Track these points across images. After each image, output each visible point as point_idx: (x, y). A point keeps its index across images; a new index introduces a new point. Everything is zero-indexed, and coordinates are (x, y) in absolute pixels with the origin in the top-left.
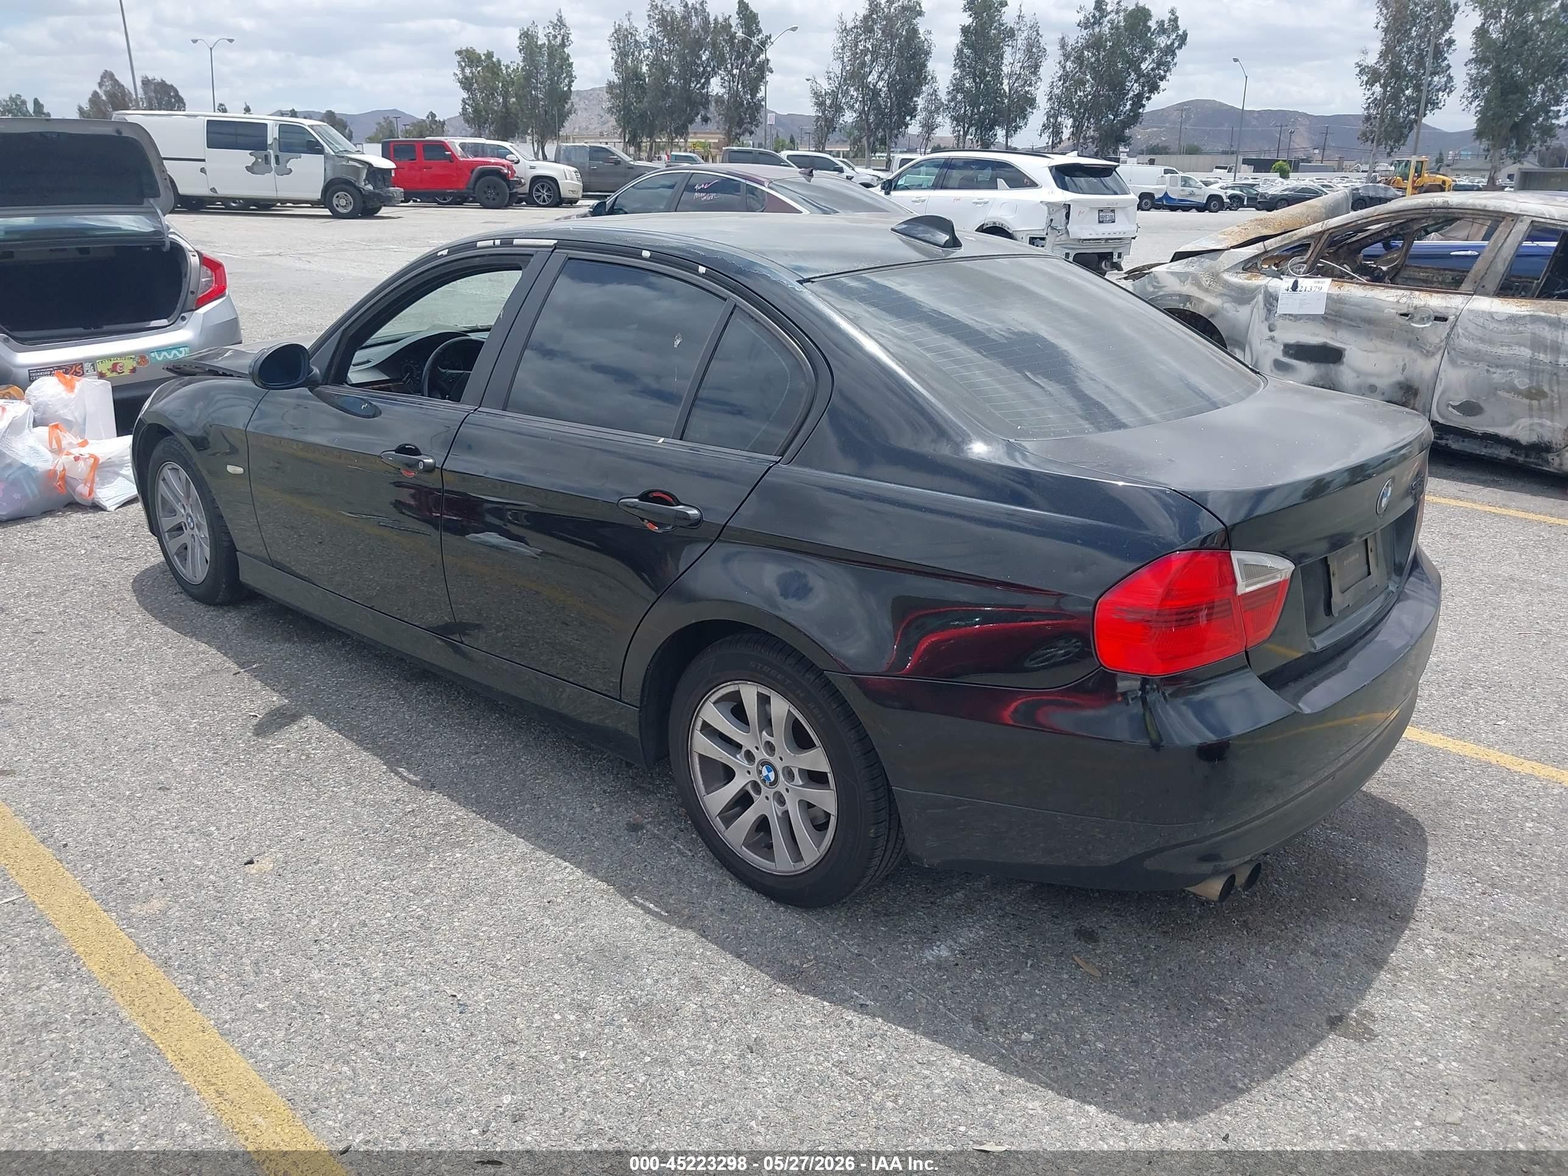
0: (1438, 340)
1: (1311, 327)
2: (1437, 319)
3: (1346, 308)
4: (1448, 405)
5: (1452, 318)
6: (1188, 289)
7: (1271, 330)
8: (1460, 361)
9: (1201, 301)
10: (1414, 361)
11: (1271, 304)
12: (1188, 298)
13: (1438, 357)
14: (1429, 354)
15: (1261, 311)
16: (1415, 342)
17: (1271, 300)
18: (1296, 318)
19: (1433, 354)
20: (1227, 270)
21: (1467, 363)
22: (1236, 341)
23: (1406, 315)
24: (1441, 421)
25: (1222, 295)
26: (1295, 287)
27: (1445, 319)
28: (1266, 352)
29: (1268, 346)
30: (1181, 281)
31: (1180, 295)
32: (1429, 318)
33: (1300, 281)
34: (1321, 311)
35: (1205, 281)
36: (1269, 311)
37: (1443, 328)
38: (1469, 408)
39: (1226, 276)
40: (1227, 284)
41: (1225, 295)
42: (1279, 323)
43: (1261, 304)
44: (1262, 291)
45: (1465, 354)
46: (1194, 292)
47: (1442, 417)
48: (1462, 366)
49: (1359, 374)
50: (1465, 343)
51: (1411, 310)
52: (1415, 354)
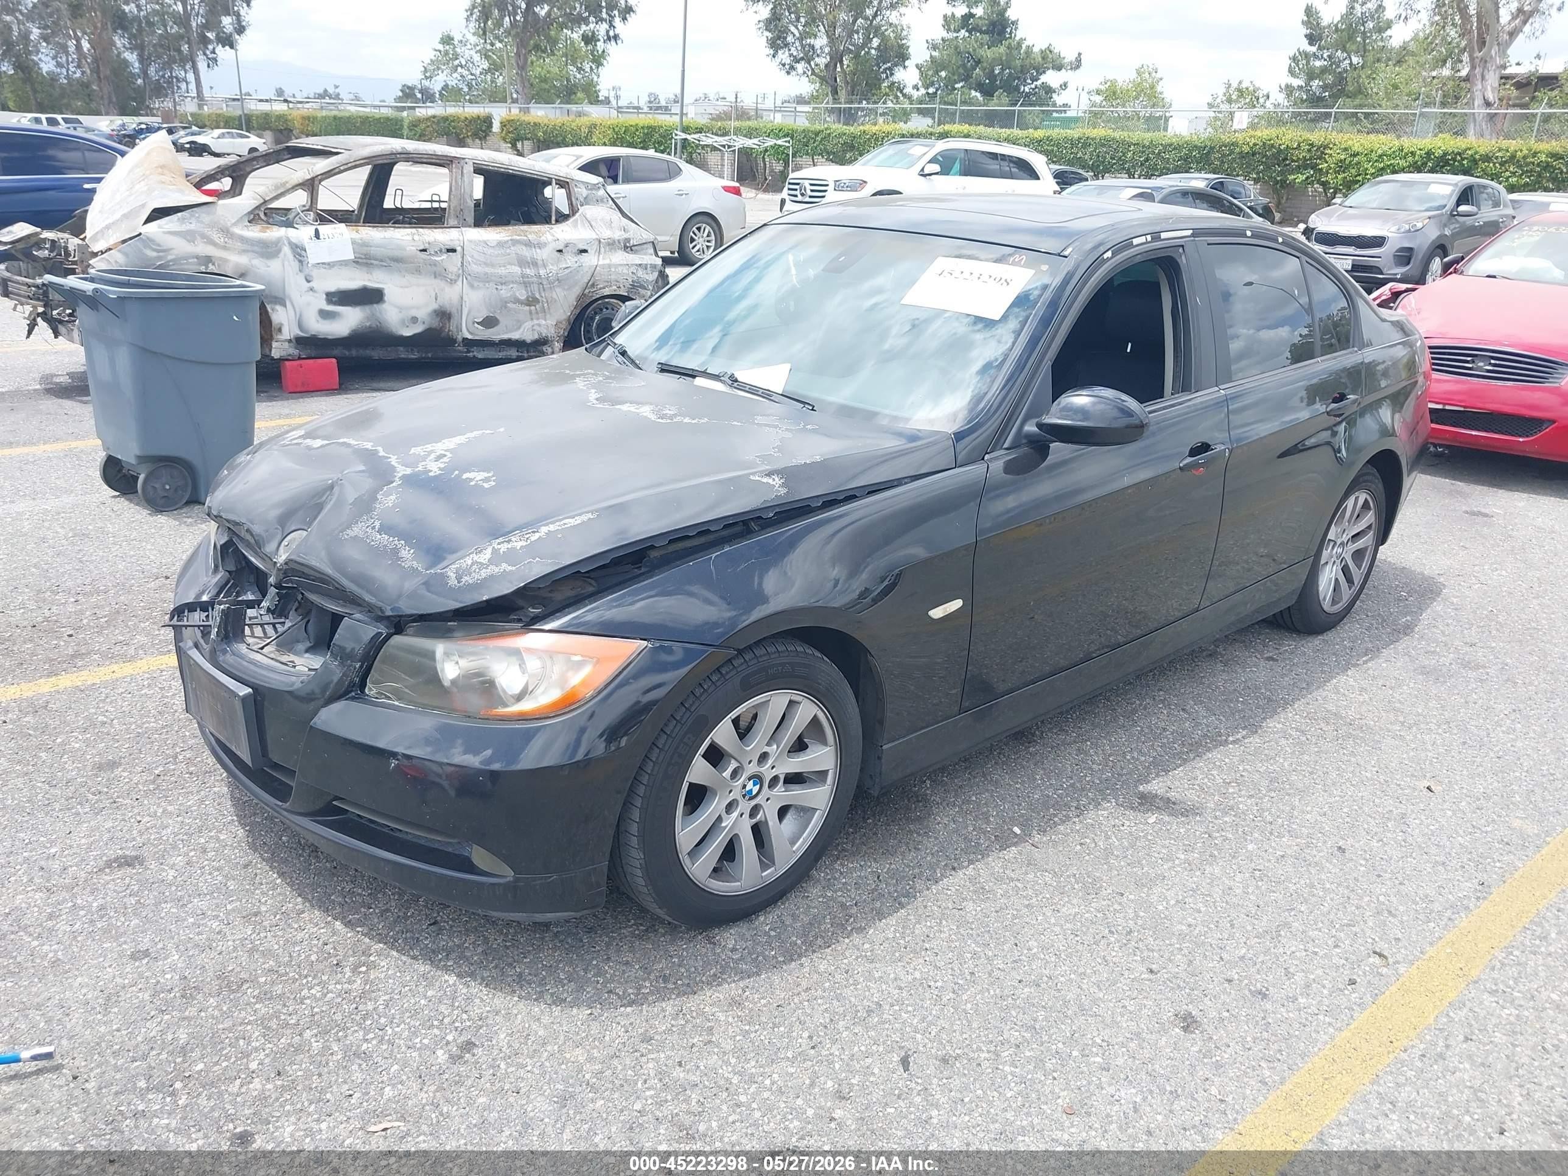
0: (455, 269)
1: (346, 272)
2: (449, 251)
3: (373, 251)
4: (474, 322)
5: (459, 249)
6: (203, 249)
7: (308, 281)
8: (476, 284)
9: (226, 261)
10: (443, 290)
11: (300, 255)
12: (208, 259)
13: (459, 283)
14: (453, 282)
15: (292, 263)
16: (439, 273)
17: (299, 251)
18: (330, 265)
19: (456, 281)
20: (235, 224)
21: (481, 285)
22: (276, 298)
23: (425, 250)
24: (470, 337)
25: (245, 251)
26: (317, 235)
27: (454, 251)
28: (309, 304)
29: (309, 297)
30: (189, 241)
31: (197, 257)
32: (441, 251)
33: (320, 228)
34: (351, 256)
35: (216, 236)
36: (300, 261)
37: (456, 258)
38: (489, 322)
39: (238, 231)
40: (243, 239)
41: (248, 251)
42: (315, 273)
43: (290, 256)
44: (286, 242)
45: (477, 278)
46: (210, 250)
47: (471, 333)
48: (478, 288)
49: (400, 309)
50: (475, 268)
51: (427, 246)
52: (442, 284)
